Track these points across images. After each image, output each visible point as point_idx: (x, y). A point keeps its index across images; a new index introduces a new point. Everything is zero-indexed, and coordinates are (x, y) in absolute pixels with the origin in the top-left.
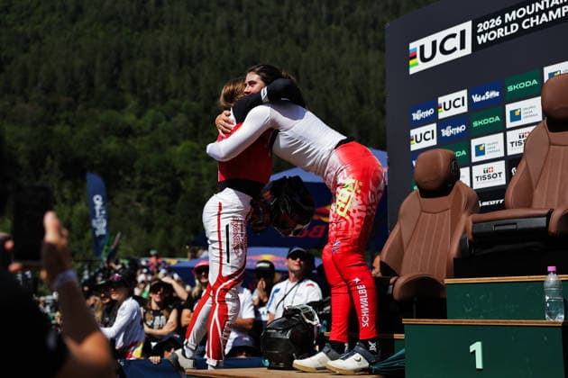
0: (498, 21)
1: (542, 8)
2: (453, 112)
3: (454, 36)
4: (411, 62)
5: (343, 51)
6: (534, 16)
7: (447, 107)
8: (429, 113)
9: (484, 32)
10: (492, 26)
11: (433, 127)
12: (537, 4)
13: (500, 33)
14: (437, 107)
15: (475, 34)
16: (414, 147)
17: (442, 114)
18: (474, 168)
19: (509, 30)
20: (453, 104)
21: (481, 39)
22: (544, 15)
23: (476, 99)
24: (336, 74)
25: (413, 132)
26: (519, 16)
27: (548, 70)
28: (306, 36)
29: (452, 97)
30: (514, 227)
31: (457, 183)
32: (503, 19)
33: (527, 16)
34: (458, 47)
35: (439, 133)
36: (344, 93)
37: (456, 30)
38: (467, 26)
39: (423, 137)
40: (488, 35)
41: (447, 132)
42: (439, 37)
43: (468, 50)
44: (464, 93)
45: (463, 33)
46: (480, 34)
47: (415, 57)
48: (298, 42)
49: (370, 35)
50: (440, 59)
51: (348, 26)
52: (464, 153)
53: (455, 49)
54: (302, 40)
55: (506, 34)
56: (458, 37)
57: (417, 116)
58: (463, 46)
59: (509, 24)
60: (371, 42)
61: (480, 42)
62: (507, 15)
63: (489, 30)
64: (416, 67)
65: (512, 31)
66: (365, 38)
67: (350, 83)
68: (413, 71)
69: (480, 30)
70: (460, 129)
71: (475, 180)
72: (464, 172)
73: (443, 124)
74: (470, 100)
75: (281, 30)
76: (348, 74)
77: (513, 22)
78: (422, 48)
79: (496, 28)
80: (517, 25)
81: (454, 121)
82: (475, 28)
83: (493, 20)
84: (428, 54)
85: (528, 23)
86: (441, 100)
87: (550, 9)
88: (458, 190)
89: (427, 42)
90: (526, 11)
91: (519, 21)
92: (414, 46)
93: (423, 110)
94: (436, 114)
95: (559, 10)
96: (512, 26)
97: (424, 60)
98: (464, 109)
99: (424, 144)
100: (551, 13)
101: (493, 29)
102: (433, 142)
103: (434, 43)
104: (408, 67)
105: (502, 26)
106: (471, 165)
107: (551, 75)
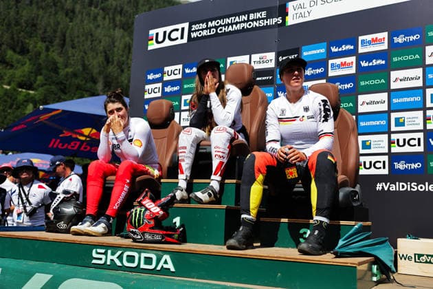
0: (204, 26)
1: (230, 22)
2: (173, 77)
3: (177, 30)
4: (150, 42)
5: (99, 26)
6: (225, 26)
7: (170, 74)
8: (158, 76)
9: (195, 31)
10: (201, 28)
11: (160, 85)
12: (227, 19)
13: (205, 33)
14: (163, 73)
15: (190, 31)
16: (147, 96)
17: (166, 78)
18: (182, 113)
19: (210, 32)
20: (173, 72)
21: (194, 35)
22: (230, 26)
23: (187, 71)
24: (92, 41)
25: (147, 87)
26: (217, 25)
27: (230, 59)
28: (73, 11)
29: (173, 68)
30: (205, 151)
31: (173, 122)
32: (207, 24)
33: (221, 25)
34: (179, 38)
35: (163, 89)
36: (97, 54)
37: (179, 26)
38: (186, 25)
39: (153, 91)
40: (198, 33)
41: (168, 89)
42: (168, 29)
43: (185, 40)
44: (180, 67)
45: (183, 29)
46: (193, 32)
47: (152, 39)
48: (67, 15)
49: (118, 18)
50: (167, 43)
51: (103, 9)
52: (177, 103)
53: (177, 39)
54: (70, 13)
55: (208, 34)
56: (180, 31)
57: (150, 77)
58: (182, 38)
59: (210, 28)
60: (118, 23)
61: (192, 37)
62: (210, 23)
63: (198, 30)
64: (153, 46)
65: (212, 33)
66: (114, 19)
67: (101, 48)
68: (150, 48)
69: (193, 29)
70: (176, 88)
71: (182, 120)
72: (177, 115)
73: (166, 84)
74: (184, 71)
75: (55, 5)
76: (100, 42)
77: (213, 27)
78: (157, 34)
79: (202, 30)
80: (215, 30)
81: (172, 83)
82: (190, 27)
83: (201, 25)
84: (160, 39)
85: (221, 30)
86: (166, 69)
87: (234, 23)
88: (173, 125)
89: (161, 31)
90: (221, 22)
91: (216, 27)
92: (152, 32)
93: (155, 74)
94: (162, 77)
95: (238, 25)
96: (212, 30)
97: (158, 42)
98: (179, 76)
99: (153, 95)
100: (234, 26)
101: (201, 30)
102: (159, 95)
103: (165, 32)
104: (147, 45)
105: (207, 29)
106: (181, 111)
107: (231, 63)
